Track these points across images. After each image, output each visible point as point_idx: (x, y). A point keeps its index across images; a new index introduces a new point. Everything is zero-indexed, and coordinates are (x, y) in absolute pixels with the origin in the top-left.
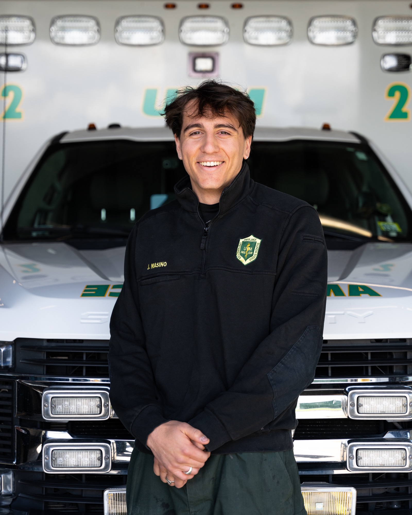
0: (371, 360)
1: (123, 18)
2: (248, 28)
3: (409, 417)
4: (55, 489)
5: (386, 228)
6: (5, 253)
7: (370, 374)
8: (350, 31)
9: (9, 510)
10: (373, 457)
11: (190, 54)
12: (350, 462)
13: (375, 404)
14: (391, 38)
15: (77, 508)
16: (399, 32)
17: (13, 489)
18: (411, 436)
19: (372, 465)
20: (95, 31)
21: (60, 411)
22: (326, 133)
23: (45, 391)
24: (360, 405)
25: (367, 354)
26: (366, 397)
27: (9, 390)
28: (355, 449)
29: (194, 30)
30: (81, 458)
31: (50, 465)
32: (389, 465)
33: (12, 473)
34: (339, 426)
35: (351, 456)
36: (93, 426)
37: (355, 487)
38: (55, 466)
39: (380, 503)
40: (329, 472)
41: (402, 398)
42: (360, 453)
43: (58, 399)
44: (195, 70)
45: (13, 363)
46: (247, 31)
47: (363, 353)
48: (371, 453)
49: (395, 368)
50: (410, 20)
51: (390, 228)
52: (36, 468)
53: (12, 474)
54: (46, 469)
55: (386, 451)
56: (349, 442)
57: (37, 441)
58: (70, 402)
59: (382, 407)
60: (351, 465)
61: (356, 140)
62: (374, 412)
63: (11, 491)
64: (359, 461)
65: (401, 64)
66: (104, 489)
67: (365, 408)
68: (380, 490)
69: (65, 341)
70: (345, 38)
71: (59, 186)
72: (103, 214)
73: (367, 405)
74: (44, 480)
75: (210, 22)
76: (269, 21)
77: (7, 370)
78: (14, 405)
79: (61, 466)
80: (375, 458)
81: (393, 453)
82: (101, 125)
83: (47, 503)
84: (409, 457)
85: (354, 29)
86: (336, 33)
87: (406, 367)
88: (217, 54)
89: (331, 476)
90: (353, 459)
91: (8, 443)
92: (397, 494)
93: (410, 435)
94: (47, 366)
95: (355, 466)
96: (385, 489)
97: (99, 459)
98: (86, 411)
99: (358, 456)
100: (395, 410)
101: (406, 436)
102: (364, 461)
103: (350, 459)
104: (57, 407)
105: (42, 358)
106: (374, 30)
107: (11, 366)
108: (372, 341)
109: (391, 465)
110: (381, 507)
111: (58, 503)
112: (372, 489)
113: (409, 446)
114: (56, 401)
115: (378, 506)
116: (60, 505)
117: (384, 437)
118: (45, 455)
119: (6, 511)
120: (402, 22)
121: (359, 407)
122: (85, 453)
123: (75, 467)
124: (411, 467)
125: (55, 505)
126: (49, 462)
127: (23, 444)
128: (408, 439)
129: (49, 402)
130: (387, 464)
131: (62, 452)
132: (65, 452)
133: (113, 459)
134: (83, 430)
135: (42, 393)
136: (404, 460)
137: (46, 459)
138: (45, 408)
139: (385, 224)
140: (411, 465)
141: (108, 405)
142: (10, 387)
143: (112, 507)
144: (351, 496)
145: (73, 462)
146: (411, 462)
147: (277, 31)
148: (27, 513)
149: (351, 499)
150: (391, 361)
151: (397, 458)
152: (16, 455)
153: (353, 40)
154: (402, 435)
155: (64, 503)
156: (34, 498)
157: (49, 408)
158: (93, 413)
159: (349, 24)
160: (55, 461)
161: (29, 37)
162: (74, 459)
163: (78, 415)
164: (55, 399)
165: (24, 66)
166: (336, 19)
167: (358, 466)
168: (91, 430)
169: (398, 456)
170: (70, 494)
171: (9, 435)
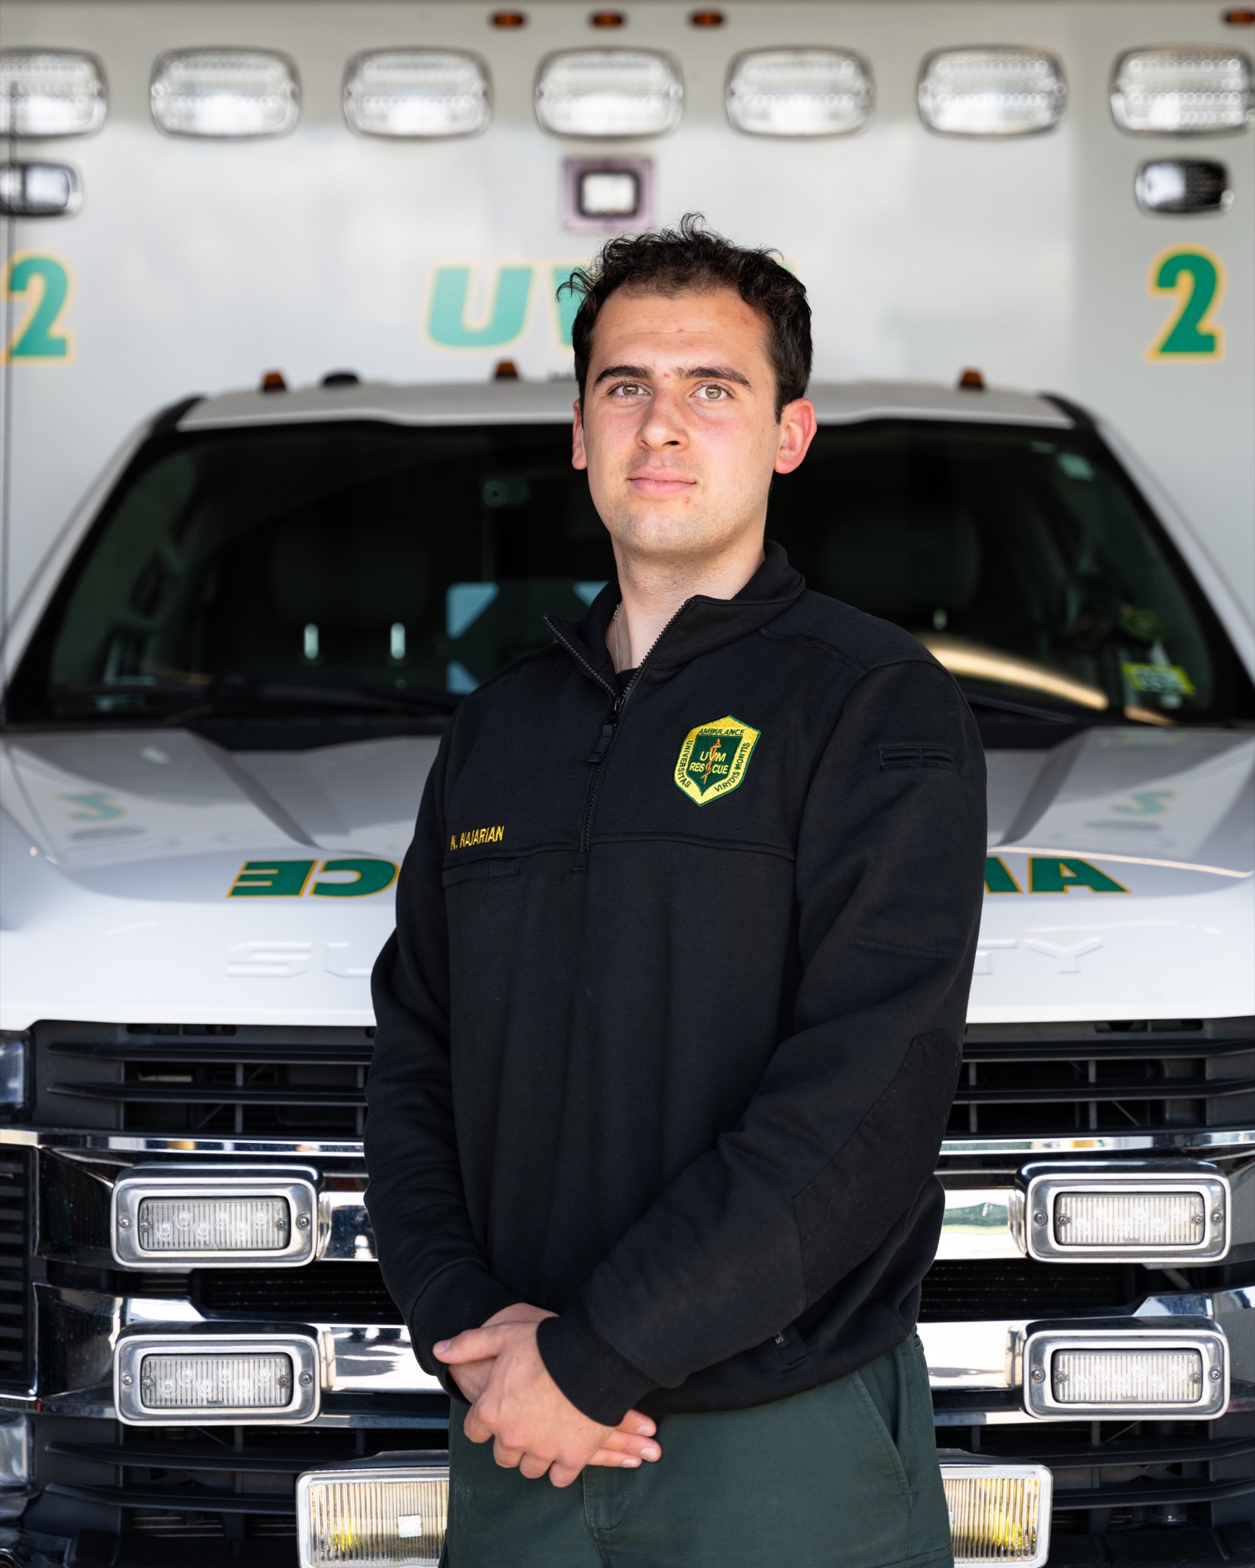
0: (1096, 1085)
1: (368, 55)
2: (739, 85)
3: (1209, 1254)
4: (153, 1470)
5: (1148, 682)
6: (13, 761)
7: (1093, 1125)
8: (1044, 92)
9: (18, 1531)
10: (1103, 1376)
11: (568, 163)
12: (1033, 1390)
13: (1108, 1215)
14: (1167, 112)
15: (220, 1527)
16: (1190, 96)
17: (29, 1470)
18: (1217, 1312)
19: (1098, 1399)
20: (284, 96)
21: (165, 1240)
22: (971, 397)
23: (120, 1181)
24: (1063, 1220)
25: (1084, 1065)
26: (1082, 1195)
27: (15, 1175)
28: (1050, 1349)
29: (578, 92)
30: (230, 1379)
31: (137, 1401)
32: (1150, 1399)
33: (25, 1423)
34: (1002, 1279)
35: (1037, 1372)
36: (269, 1282)
37: (1047, 1463)
38: (153, 1404)
39: (1125, 1510)
40: (971, 1419)
41: (1188, 1199)
42: (1064, 1363)
43: (160, 1203)
44: (581, 211)
45: (27, 1094)
46: (737, 93)
47: (1075, 1062)
48: (1095, 1363)
49: (1168, 1107)
50: (1221, 60)
51: (1162, 683)
52: (95, 1409)
53: (27, 1427)
54: (124, 1411)
55: (1140, 1357)
56: (1030, 1330)
57: (99, 1329)
58: (197, 1213)
59: (1129, 1224)
60: (1035, 1399)
61: (1060, 420)
62: (1105, 1241)
63: (22, 1477)
64: (1061, 1386)
65: (1194, 192)
66: (299, 1472)
67: (1079, 1228)
68: (1123, 1471)
69: (181, 1030)
70: (1027, 114)
71: (176, 561)
72: (311, 641)
73: (1084, 1220)
74: (121, 1443)
75: (628, 66)
76: (802, 64)
77: (9, 1118)
78: (31, 1220)
79: (169, 1403)
80: (1108, 1378)
81: (1163, 1362)
82: (302, 375)
83: (128, 1514)
84: (1210, 1374)
85: (1055, 87)
86: (1003, 97)
87: (1201, 1103)
88: (649, 162)
89: (978, 1430)
90: (1041, 1380)
91: (14, 1332)
92: (1175, 1481)
93: (1213, 1306)
94: (128, 1105)
95: (1049, 1402)
96: (1138, 1468)
97: (282, 1383)
98: (244, 1239)
99: (1057, 1371)
100: (1167, 1235)
101: (1201, 1309)
102: (1075, 1386)
103: (1033, 1380)
104: (156, 1226)
105: (113, 1079)
106: (1116, 89)
107: (20, 1104)
108: (1099, 1026)
109: (1155, 1399)
110: (1129, 1521)
111: (164, 1513)
112: (1100, 1468)
113: (1209, 1342)
114: (155, 1210)
115: (1117, 1517)
116: (170, 1516)
117: (1136, 1315)
118: (122, 1370)
119: (10, 1535)
120: (1198, 64)
121: (1060, 1226)
122: (241, 1364)
123: (213, 1405)
124: (1216, 1404)
125: (155, 1516)
126: (133, 1392)
127: (58, 1337)
128: (1208, 1321)
129: (130, 1213)
130: (1145, 1396)
131: (171, 1360)
132: (181, 1363)
133: (324, 1385)
134: (239, 1293)
135: (111, 1185)
136: (1195, 1381)
137: (126, 1382)
138: (121, 1229)
139: (1145, 670)
140: (1218, 1398)
141: (309, 1222)
142: (19, 1168)
143: (322, 1524)
144: (1035, 1491)
145: (205, 1392)
146: (1218, 1388)
147: (827, 94)
148: (69, 1541)
149: (1037, 1500)
150: (1157, 1088)
151: (1173, 1377)
152: (37, 1368)
153: (1053, 121)
154: (1190, 1308)
155: (182, 1511)
156: (93, 1499)
157: (134, 1231)
158: (265, 1246)
159: (1039, 72)
160: (153, 1388)
161: (89, 115)
162: (207, 1382)
163: (219, 1250)
164: (150, 1203)
165: (74, 201)
166: (1002, 57)
167: (1057, 1400)
168: (260, 1293)
169: (1178, 1372)
170: (198, 1484)
171: (15, 1309)
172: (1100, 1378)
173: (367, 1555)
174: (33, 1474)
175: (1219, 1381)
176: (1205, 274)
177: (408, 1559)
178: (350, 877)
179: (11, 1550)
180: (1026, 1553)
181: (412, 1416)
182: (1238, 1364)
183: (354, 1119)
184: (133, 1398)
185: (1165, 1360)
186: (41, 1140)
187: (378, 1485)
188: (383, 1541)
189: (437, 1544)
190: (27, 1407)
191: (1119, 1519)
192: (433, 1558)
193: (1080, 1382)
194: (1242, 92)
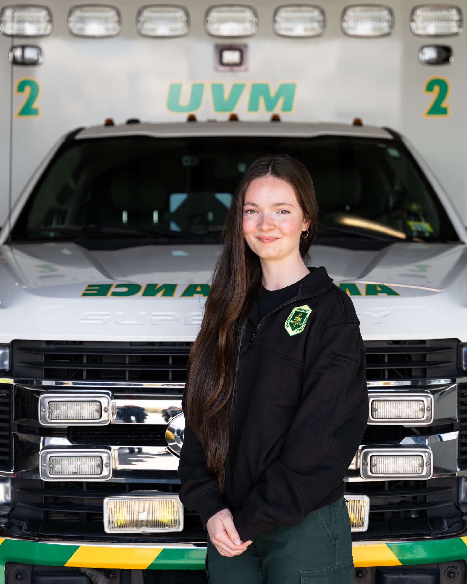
0: (388, 363)
1: (145, 7)
2: (278, 18)
3: (426, 422)
4: (55, 498)
5: (417, 228)
6: (13, 254)
7: (386, 377)
8: (386, 21)
9: (8, 519)
11: (217, 46)
12: (363, 469)
13: (390, 408)
14: (432, 29)
15: (78, 518)
16: (439, 23)
17: (11, 498)
18: (429, 443)
19: (386, 472)
20: (115, 22)
21: (58, 416)
22: (358, 128)
23: (41, 395)
24: (374, 410)
25: (384, 356)
26: (381, 401)
27: (7, 394)
28: (370, 455)
29: (221, 20)
30: (80, 465)
31: (48, 473)
32: (404, 472)
33: (10, 481)
35: (365, 463)
36: (96, 433)
37: (368, 495)
38: (53, 473)
39: (397, 513)
41: (418, 402)
42: (374, 460)
43: (55, 403)
44: (222, 63)
45: (10, 366)
46: (277, 21)
47: (380, 355)
48: (385, 460)
49: (413, 371)
50: (450, 9)
51: (421, 228)
52: (34, 476)
53: (11, 483)
54: (43, 476)
55: (401, 458)
56: (363, 448)
57: (35, 448)
58: (68, 406)
59: (398, 411)
60: (365, 473)
61: (389, 136)
62: (389, 417)
63: (9, 500)
64: (373, 468)
65: (440, 57)
66: (104, 497)
67: (380, 413)
68: (396, 499)
69: (64, 343)
70: (380, 29)
71: (75, 187)
72: (125, 217)
73: (382, 410)
74: (44, 488)
75: (238, 11)
76: (300, 11)
77: (4, 374)
78: (12, 411)
79: (59, 473)
80: (390, 465)
81: (409, 460)
82: (120, 120)
83: (47, 513)
84: (426, 464)
85: (390, 19)
86: (373, 23)
87: (425, 369)
88: (246, 46)
90: (366, 466)
91: (6, 450)
92: (415, 502)
93: (428, 441)
94: (46, 370)
95: (370, 474)
96: (402, 498)
97: (98, 466)
98: (85, 416)
99: (372, 463)
100: (411, 415)
101: (424, 442)
102: (378, 468)
103: (364, 466)
104: (54, 411)
105: (40, 361)
106: (412, 20)
107: (8, 369)
108: (389, 342)
109: (406, 472)
110: (399, 517)
111: (59, 513)
112: (388, 497)
113: (426, 453)
114: (54, 405)
115: (395, 515)
116: (61, 515)
117: (401, 443)
118: (42, 461)
119: (5, 520)
120: (441, 11)
121: (373, 412)
122: (84, 460)
123: (74, 474)
124: (428, 474)
125: (56, 514)
126: (46, 470)
127: (21, 451)
128: (426, 446)
129: (45, 406)
130: (403, 472)
131: (59, 458)
132: (63, 459)
133: (114, 468)
134: (85, 436)
135: (39, 397)
136: (421, 466)
137: (44, 466)
138: (42, 412)
139: (416, 223)
140: (429, 472)
141: (109, 410)
142: (8, 392)
143: (112, 516)
144: (363, 504)
145: (71, 469)
146: (429, 469)
147: (309, 22)
148: (25, 522)
149: (364, 508)
150: (409, 364)
151: (413, 465)
152: (14, 463)
153: (390, 31)
154: (420, 441)
155: (65, 512)
156: (33, 508)
157: (46, 413)
158: (93, 418)
159: (385, 13)
160: (53, 468)
161: (46, 29)
162: (73, 466)
163: (76, 420)
164: (52, 403)
165: (41, 60)
166: (371, 8)
167: (372, 473)
168: (93, 436)
169: (415, 463)
170: (71, 503)
171: (6, 441)
172: (387, 465)
173: (128, 526)
174: (13, 499)
175: (429, 466)
176: (443, 86)
177: (143, 528)
178: (125, 290)
179: (4, 525)
180: (360, 526)
181: (145, 479)
182: (437, 461)
183: (125, 375)
184: (46, 472)
185: (410, 459)
186: (15, 382)
187: (132, 502)
188: (134, 522)
189: (153, 522)
190: (10, 475)
191: (395, 516)
192: (151, 527)
193: (380, 467)
194: (457, 21)
